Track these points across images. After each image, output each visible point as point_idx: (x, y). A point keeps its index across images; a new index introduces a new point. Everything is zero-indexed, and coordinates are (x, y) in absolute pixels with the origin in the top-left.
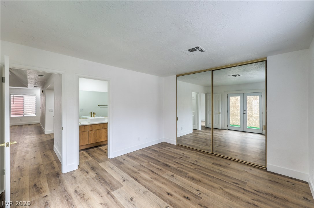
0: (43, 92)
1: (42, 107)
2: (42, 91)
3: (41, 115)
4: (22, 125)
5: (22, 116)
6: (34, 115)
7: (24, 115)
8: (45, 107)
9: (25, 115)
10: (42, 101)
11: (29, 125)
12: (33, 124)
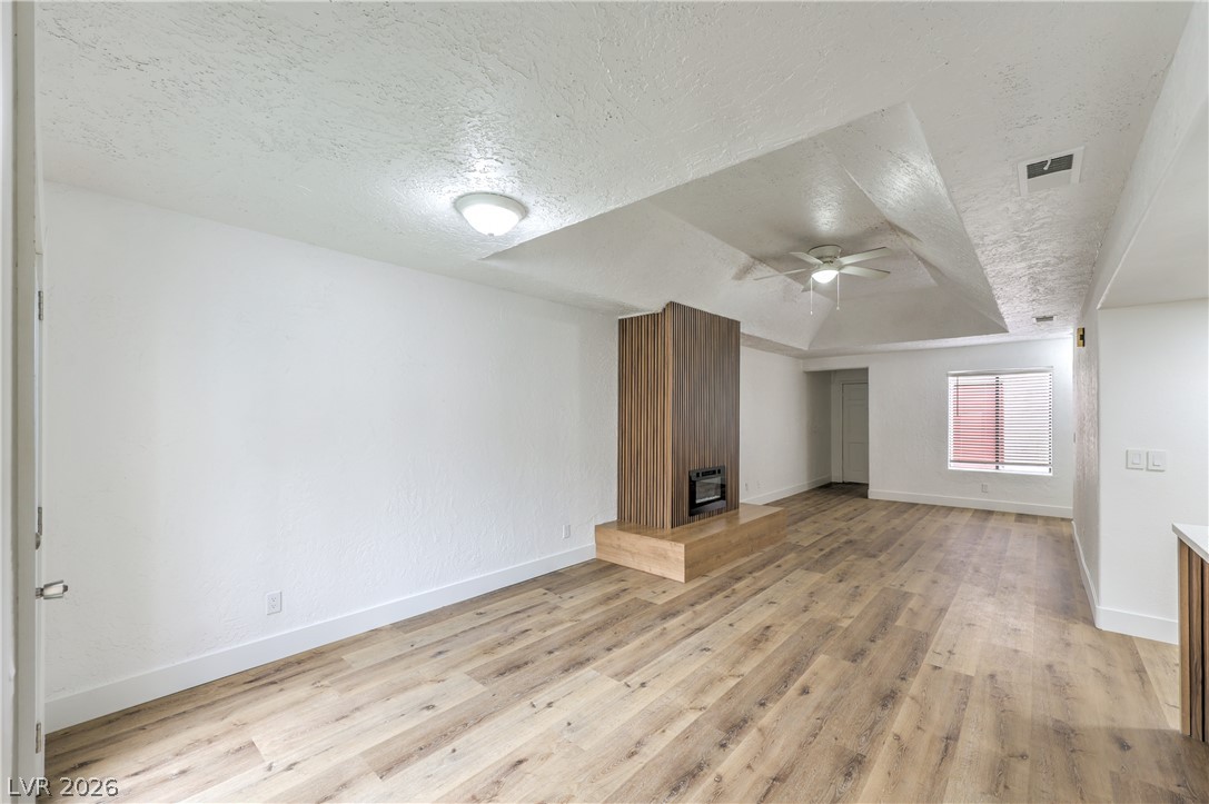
0: (1082, 337)
1: (1081, 431)
2: (1077, 337)
3: (1078, 477)
4: (990, 513)
5: (991, 468)
6: (1044, 471)
7: (997, 468)
8: (1098, 434)
9: (1000, 467)
10: (1079, 398)
11: (1021, 517)
12: (1035, 517)
